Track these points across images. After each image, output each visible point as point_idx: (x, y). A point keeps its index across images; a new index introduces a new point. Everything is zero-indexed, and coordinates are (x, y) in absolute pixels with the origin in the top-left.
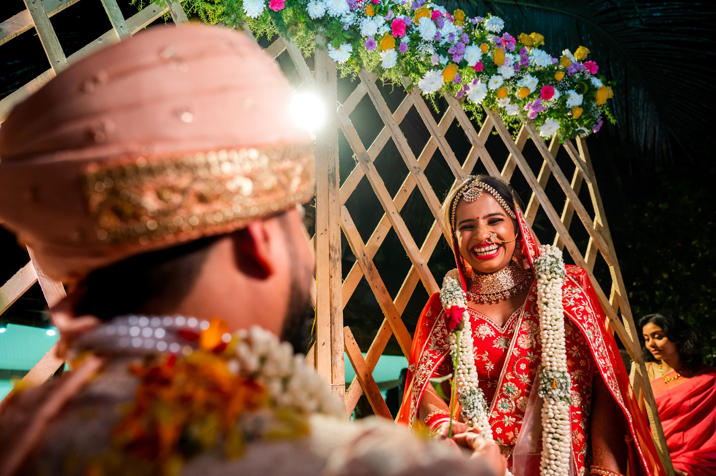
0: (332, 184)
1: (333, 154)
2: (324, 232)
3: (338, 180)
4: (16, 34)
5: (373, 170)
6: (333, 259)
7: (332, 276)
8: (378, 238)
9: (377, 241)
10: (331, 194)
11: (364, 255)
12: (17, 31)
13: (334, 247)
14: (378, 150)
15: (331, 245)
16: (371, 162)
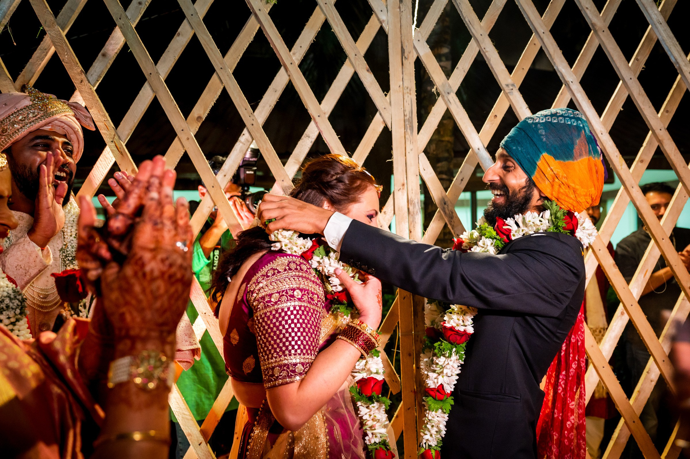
0: (409, 131)
1: (409, 95)
2: (402, 188)
3: (416, 124)
4: (116, 53)
5: (455, 103)
6: (412, 213)
7: (412, 231)
8: (462, 180)
9: (461, 183)
10: (408, 143)
11: (445, 204)
12: (116, 51)
13: (413, 201)
14: (463, 73)
15: (409, 199)
16: (453, 92)
